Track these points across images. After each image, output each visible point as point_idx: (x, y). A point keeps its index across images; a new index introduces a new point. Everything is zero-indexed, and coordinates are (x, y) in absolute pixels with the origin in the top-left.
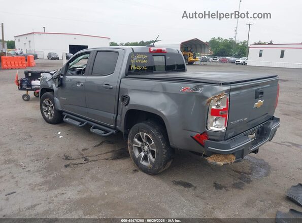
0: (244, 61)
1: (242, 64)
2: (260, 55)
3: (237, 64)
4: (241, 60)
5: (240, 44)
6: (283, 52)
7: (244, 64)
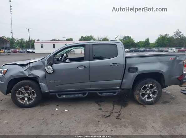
0: (32, 51)
1: (31, 53)
2: (42, 47)
3: (28, 53)
4: (30, 50)
5: (19, 41)
6: (54, 45)
7: (33, 53)
